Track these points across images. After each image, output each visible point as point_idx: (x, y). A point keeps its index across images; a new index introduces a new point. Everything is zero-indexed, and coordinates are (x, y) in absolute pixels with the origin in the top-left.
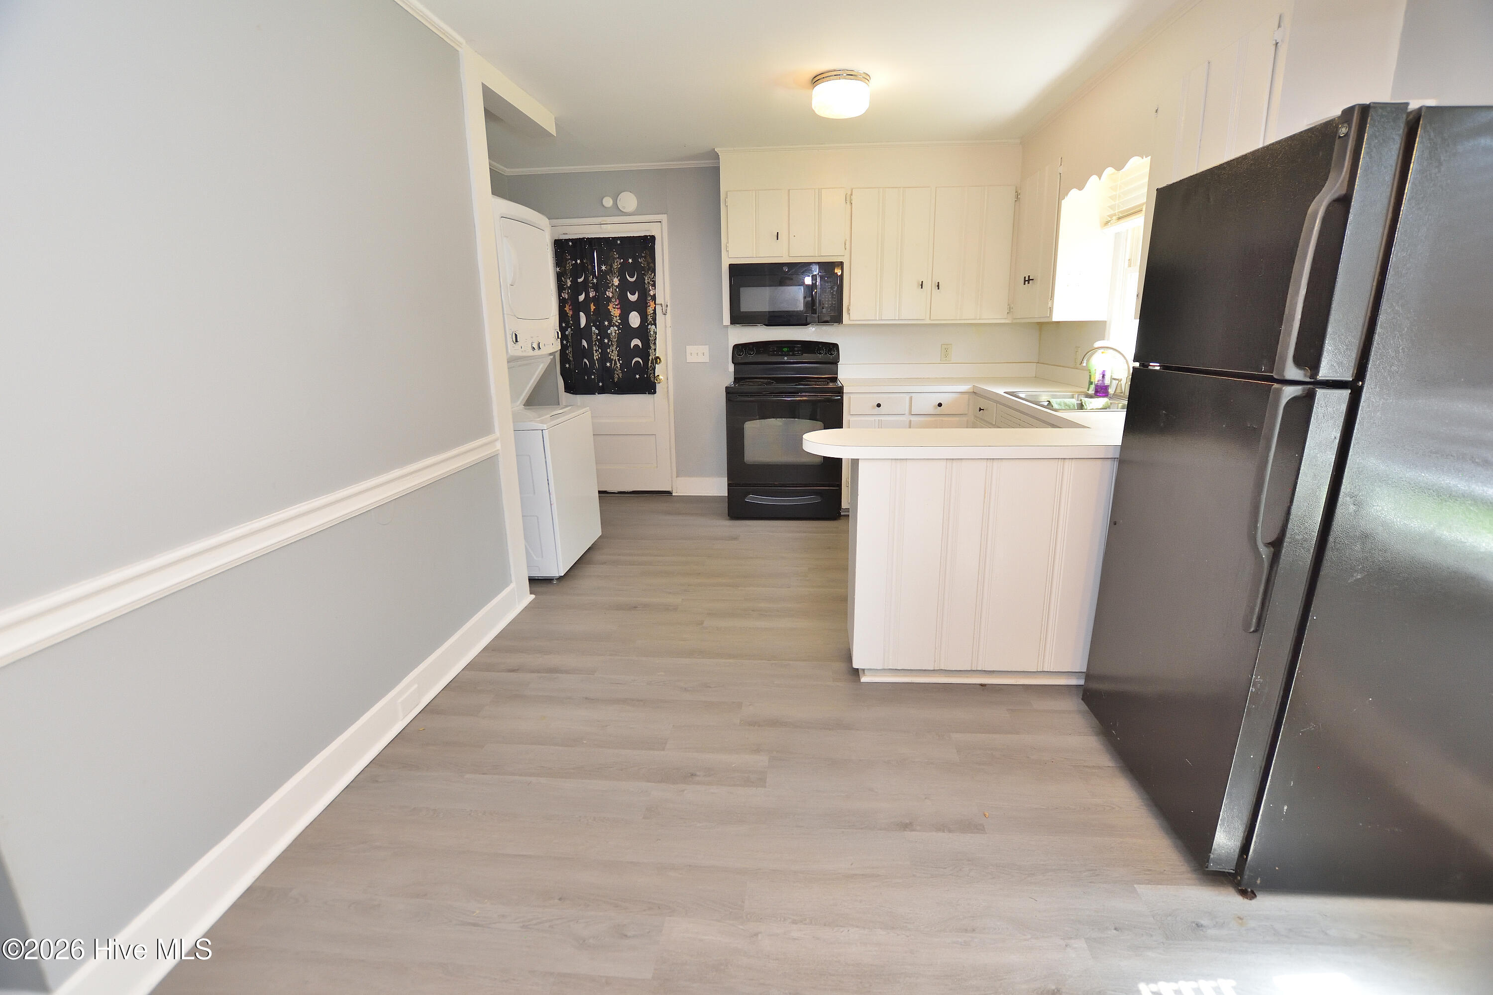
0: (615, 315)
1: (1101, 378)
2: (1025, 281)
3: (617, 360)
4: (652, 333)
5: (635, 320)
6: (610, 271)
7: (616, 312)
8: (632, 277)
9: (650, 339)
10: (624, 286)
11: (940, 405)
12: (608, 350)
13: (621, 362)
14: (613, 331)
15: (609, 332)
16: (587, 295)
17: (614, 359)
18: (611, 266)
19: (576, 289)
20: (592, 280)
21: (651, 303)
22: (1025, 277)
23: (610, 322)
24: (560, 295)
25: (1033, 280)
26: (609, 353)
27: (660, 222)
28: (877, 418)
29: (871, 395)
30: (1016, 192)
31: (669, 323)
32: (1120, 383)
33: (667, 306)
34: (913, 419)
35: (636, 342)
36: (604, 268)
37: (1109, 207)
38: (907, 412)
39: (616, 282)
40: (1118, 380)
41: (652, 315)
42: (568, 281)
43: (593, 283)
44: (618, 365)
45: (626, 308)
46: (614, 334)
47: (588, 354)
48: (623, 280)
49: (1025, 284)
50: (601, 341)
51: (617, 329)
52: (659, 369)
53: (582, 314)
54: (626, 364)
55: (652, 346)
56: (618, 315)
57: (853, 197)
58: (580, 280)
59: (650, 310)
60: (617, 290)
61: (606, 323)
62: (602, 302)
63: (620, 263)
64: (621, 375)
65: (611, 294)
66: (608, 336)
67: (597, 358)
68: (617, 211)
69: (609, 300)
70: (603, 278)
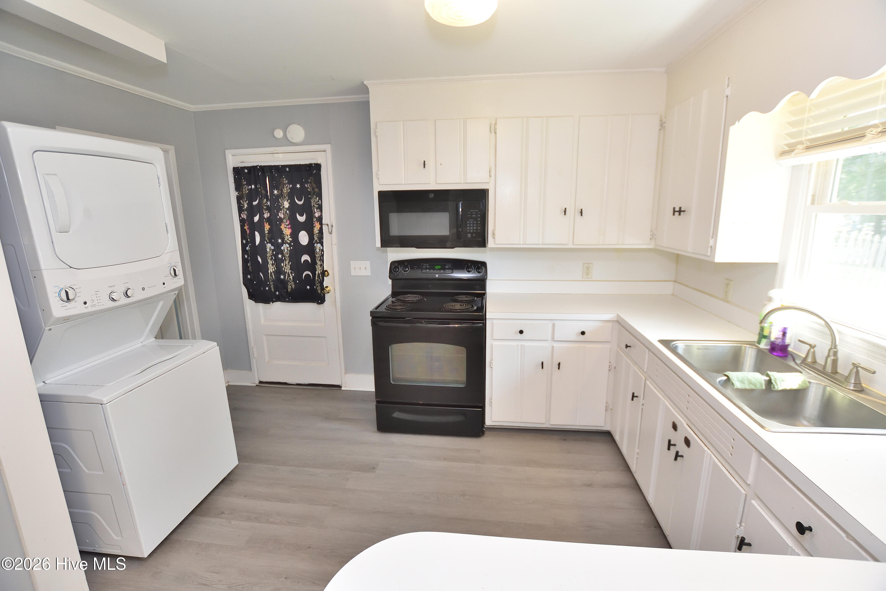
0: (287, 234)
1: (781, 336)
2: (674, 211)
3: (290, 273)
4: (318, 250)
5: (304, 238)
6: (281, 195)
7: (287, 232)
8: (300, 200)
9: (316, 256)
10: (294, 209)
11: (583, 333)
12: (282, 265)
13: (293, 275)
14: (285, 247)
15: (282, 248)
16: (261, 217)
17: (287, 272)
18: (282, 191)
19: (252, 211)
20: (266, 203)
21: (316, 224)
22: (674, 208)
23: (283, 239)
24: (240, 216)
25: (684, 211)
26: (283, 267)
27: (325, 151)
28: (519, 343)
29: (514, 322)
30: (661, 121)
31: (335, 241)
32: (812, 350)
33: (332, 226)
34: (556, 345)
35: (305, 257)
36: (276, 192)
37: (787, 134)
38: (549, 337)
39: (286, 205)
40: (810, 345)
41: (317, 235)
42: (245, 203)
43: (267, 206)
44: (291, 277)
45: (296, 228)
46: (286, 251)
47: (264, 267)
48: (292, 204)
49: (674, 215)
50: (276, 256)
51: (288, 246)
52: (327, 282)
53: (257, 233)
54: (298, 276)
55: (318, 262)
56: (289, 234)
57: (498, 127)
58: (255, 203)
59: (316, 230)
60: (288, 212)
61: (280, 241)
62: (275, 223)
63: (289, 188)
64: (293, 286)
65: (282, 215)
66: (282, 252)
67: (274, 270)
68: (286, 142)
69: (281, 220)
70: (276, 200)
